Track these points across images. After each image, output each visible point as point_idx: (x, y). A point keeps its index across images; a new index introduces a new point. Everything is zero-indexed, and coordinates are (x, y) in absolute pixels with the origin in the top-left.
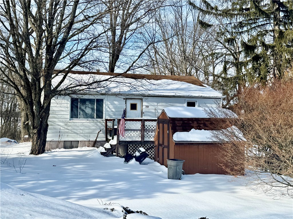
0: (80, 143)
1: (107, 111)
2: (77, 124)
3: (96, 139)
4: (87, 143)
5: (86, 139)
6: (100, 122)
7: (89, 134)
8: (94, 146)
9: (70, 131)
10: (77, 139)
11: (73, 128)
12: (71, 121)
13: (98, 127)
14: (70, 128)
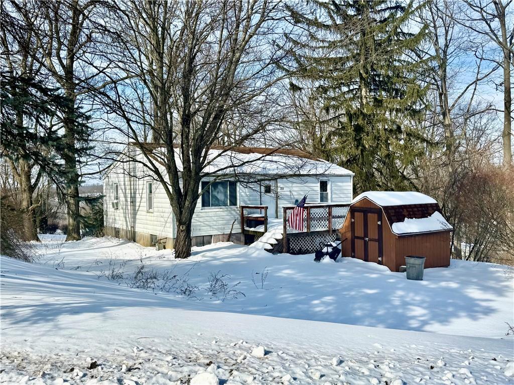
0: (214, 238)
1: (242, 196)
2: (210, 214)
3: (231, 232)
4: (221, 237)
5: (221, 232)
6: (234, 210)
7: (223, 226)
8: (228, 241)
9: (202, 224)
10: (210, 233)
11: (205, 220)
12: (203, 211)
13: (232, 216)
14: (201, 220)
